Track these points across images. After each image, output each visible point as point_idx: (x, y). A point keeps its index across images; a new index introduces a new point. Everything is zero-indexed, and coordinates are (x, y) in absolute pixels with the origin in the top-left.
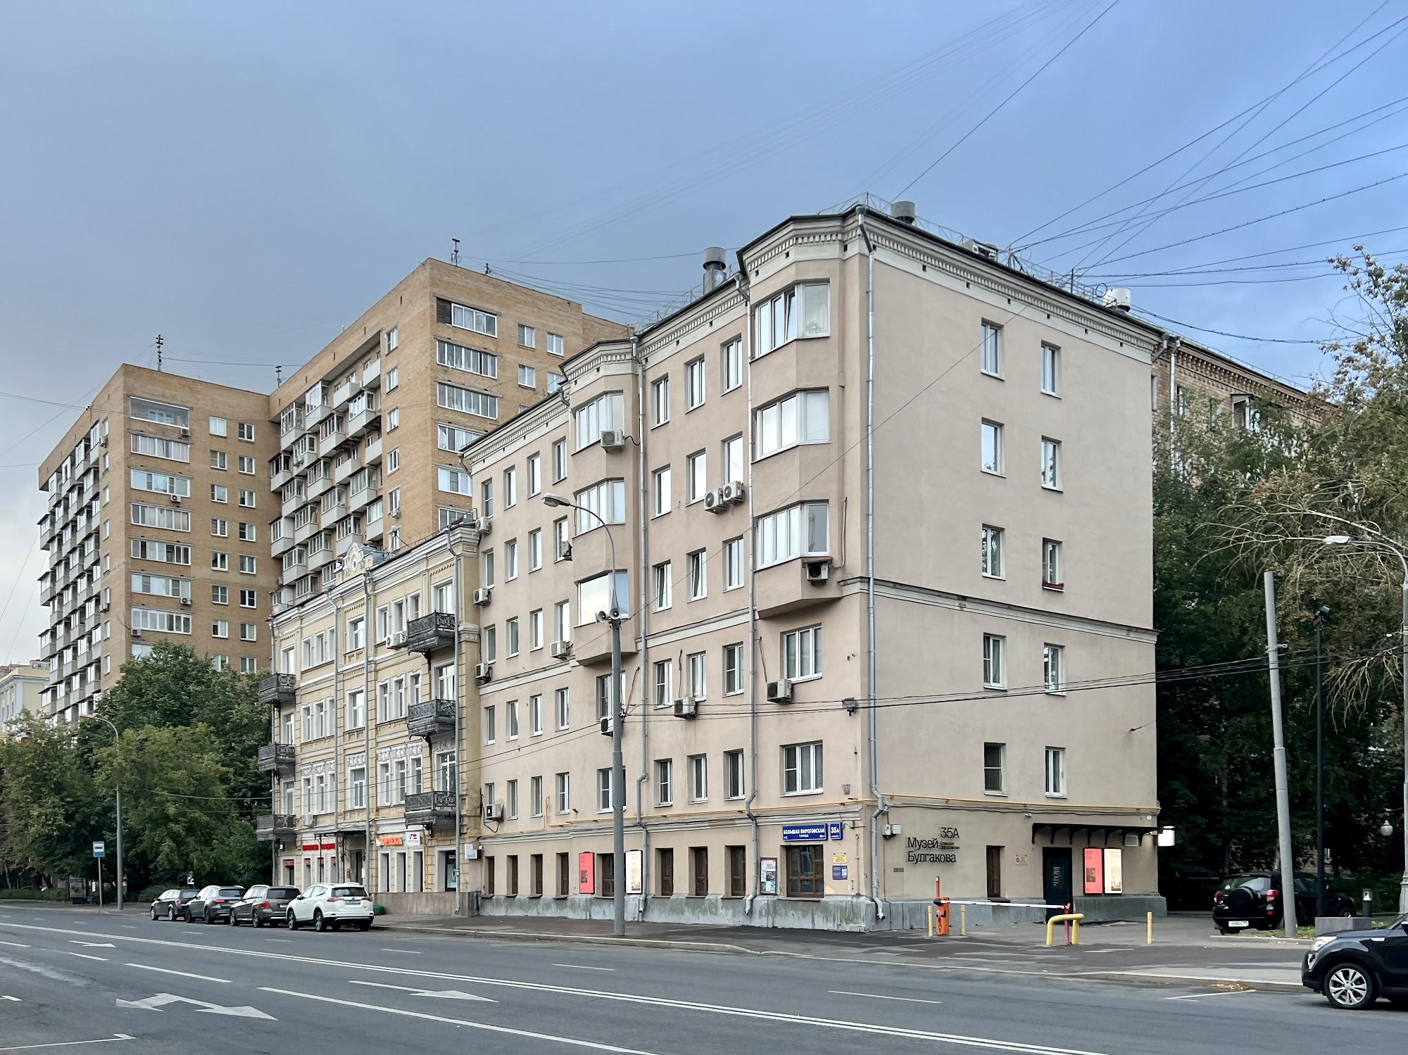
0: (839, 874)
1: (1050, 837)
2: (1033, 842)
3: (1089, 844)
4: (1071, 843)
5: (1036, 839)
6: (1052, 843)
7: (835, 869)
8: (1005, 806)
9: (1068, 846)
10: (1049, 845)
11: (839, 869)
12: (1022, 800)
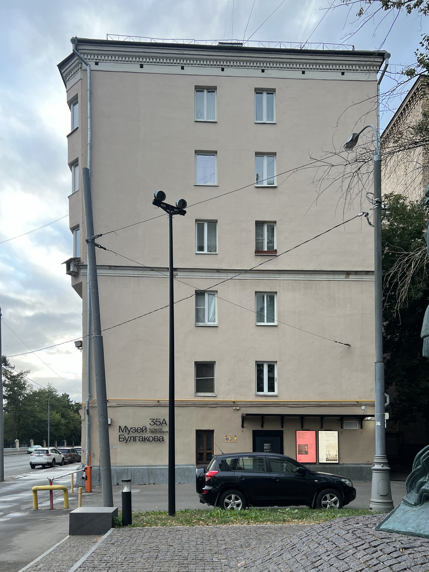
1: (261, 424)
2: (243, 426)
3: (302, 428)
4: (282, 427)
5: (245, 425)
6: (262, 426)
8: (215, 403)
9: (281, 429)
10: (259, 428)
12: (232, 398)
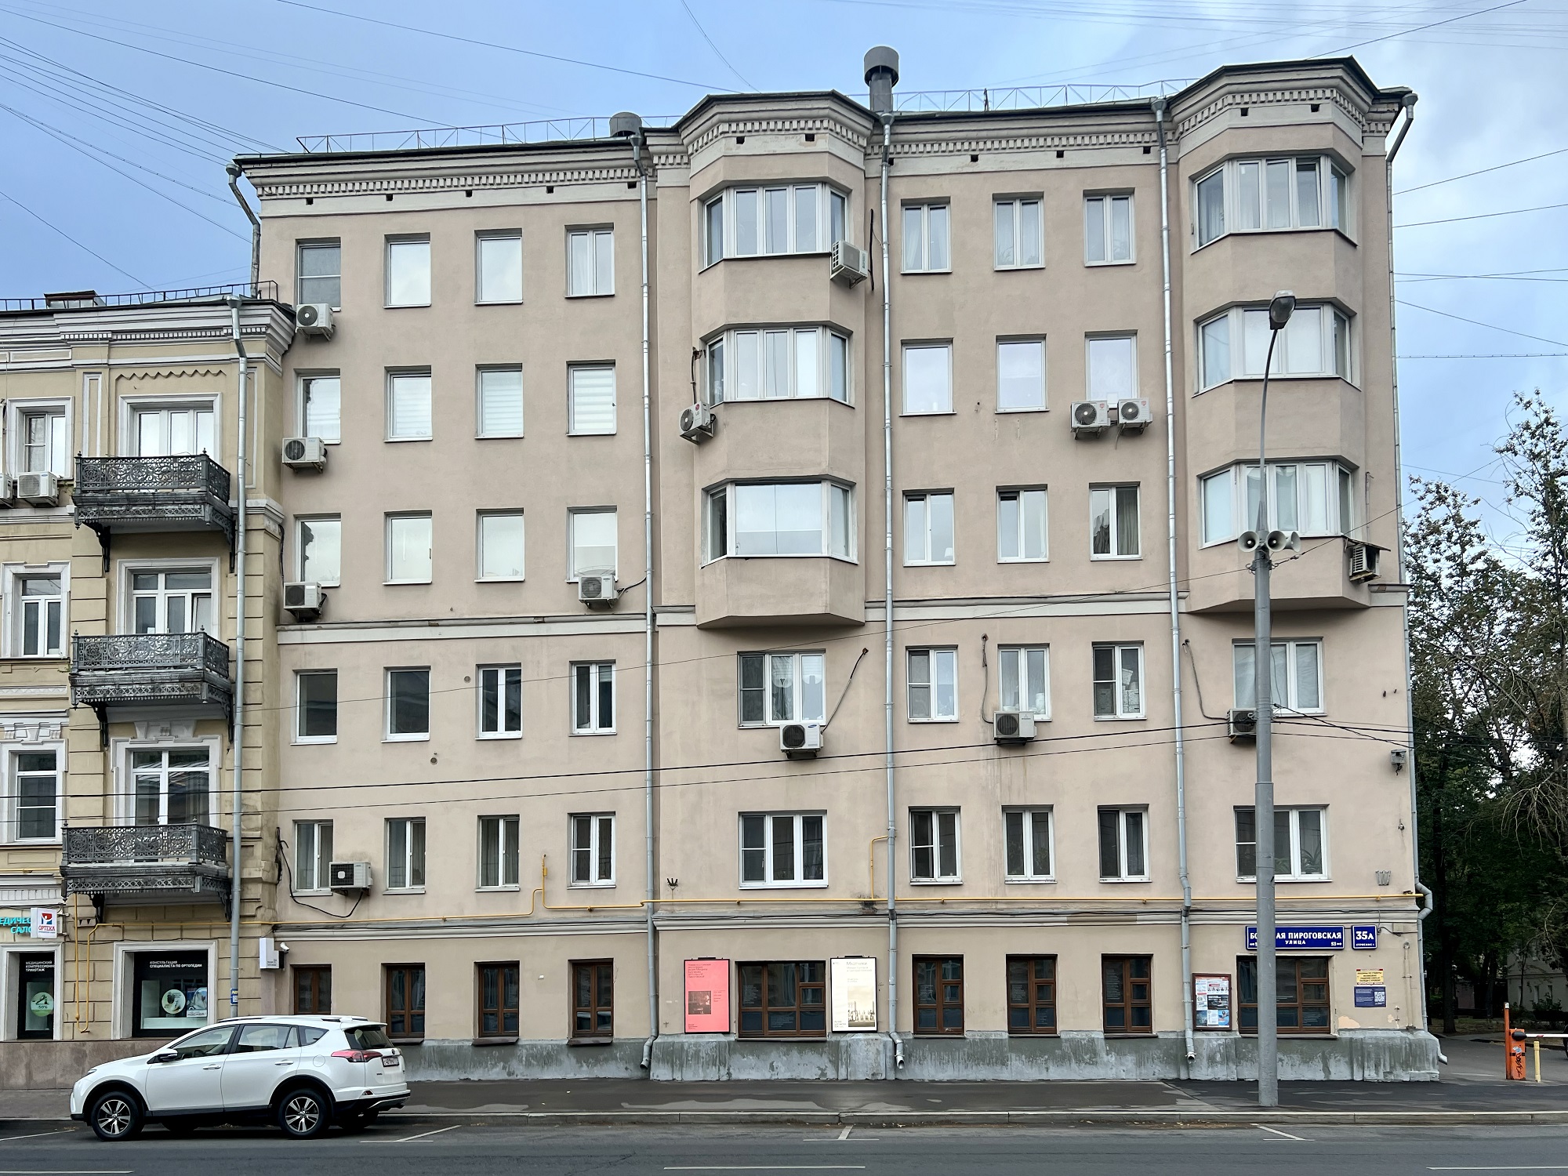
0: (1369, 999)
7: (1358, 991)
11: (1369, 992)
